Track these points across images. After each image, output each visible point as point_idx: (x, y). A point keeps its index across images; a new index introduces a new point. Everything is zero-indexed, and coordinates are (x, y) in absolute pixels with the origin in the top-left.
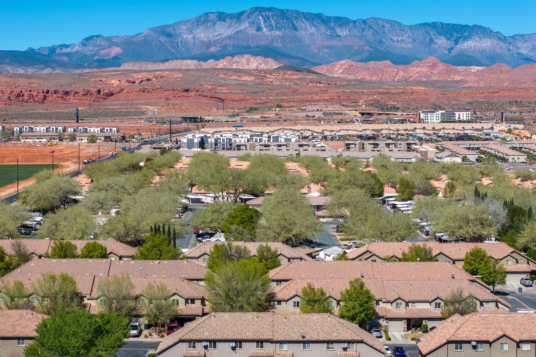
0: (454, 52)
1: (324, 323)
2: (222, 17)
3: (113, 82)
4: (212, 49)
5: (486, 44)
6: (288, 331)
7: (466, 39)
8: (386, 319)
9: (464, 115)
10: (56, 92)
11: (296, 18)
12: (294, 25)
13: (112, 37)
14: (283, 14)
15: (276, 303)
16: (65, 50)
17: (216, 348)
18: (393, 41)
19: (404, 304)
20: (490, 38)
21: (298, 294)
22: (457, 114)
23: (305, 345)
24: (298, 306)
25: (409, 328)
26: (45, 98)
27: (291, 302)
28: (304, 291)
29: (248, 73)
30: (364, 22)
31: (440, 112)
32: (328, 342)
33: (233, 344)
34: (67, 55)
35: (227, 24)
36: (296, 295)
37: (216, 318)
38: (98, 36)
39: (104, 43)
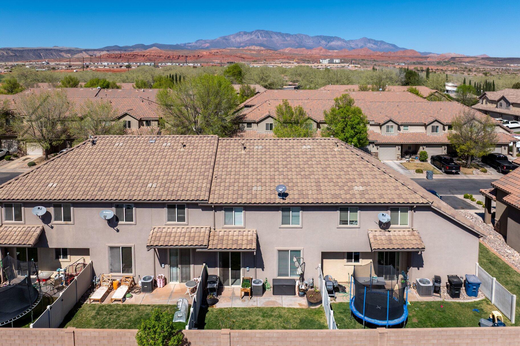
0: (328, 46)
1: (327, 159)
2: (245, 33)
3: (204, 53)
4: (242, 45)
5: (339, 43)
6: (246, 177)
7: (332, 41)
8: (376, 145)
9: (337, 61)
10: (182, 56)
11: (272, 34)
12: (271, 36)
13: (206, 40)
14: (267, 32)
15: (246, 125)
16: (189, 45)
17: (69, 220)
18: (306, 42)
19: (395, 127)
20: (341, 41)
21: (271, 115)
22: (335, 60)
23: (286, 213)
24: (271, 129)
25: (403, 156)
26: (178, 58)
27: (263, 124)
28: (279, 111)
29: (254, 50)
30: (296, 35)
31: (328, 59)
32: (344, 208)
33: (110, 213)
34: (190, 46)
35: (247, 36)
36: (269, 116)
37: (95, 147)
38: (201, 40)
39: (203, 42)
